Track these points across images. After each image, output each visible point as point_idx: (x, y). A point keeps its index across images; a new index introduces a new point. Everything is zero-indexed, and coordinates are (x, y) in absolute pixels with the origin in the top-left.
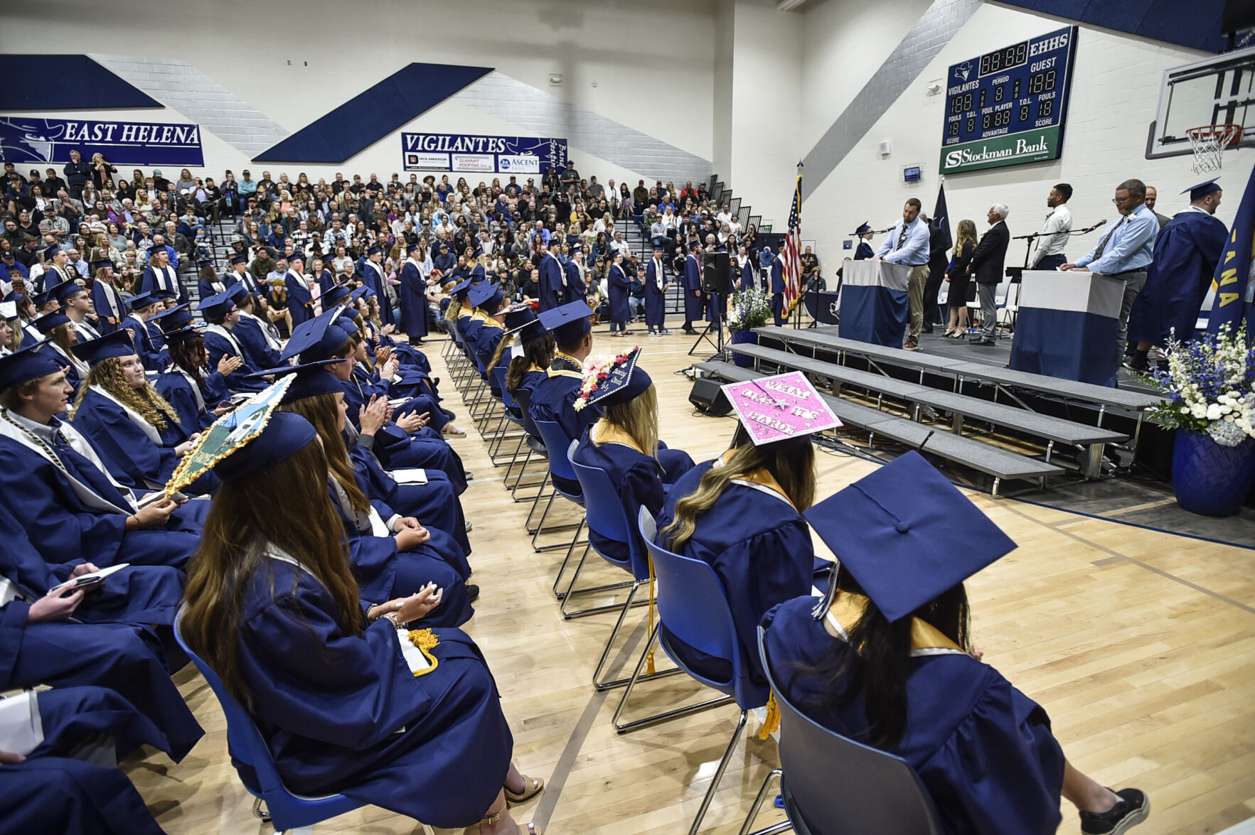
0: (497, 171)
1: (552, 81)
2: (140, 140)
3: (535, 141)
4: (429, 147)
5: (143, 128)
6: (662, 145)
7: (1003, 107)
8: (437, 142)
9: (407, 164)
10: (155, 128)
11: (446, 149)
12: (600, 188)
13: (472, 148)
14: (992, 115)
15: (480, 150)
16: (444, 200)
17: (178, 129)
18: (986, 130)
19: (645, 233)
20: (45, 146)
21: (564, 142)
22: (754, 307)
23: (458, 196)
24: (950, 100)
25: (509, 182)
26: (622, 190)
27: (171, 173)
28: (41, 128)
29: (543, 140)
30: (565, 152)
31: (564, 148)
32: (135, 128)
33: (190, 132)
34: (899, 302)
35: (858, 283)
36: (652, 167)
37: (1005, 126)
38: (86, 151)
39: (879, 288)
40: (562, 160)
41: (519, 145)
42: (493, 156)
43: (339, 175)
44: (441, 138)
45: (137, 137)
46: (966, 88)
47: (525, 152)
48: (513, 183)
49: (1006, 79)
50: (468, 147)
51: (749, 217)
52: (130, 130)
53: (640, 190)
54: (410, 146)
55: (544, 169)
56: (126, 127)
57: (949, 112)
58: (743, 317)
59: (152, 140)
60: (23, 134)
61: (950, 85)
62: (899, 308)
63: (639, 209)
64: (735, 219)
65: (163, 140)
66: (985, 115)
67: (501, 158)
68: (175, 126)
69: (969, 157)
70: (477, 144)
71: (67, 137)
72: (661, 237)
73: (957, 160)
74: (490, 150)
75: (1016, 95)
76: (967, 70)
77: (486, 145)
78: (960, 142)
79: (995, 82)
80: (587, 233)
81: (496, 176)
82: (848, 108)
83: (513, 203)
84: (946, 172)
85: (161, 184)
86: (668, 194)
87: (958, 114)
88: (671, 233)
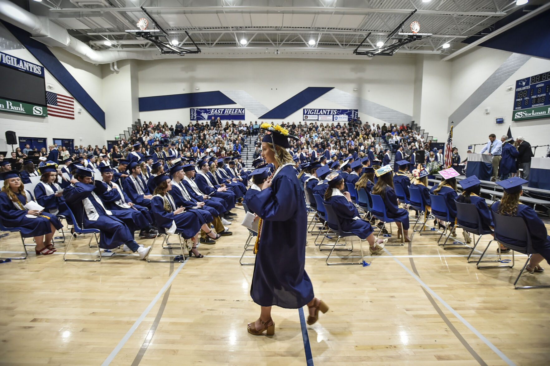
0: (333, 120)
1: (354, 90)
2: (229, 113)
3: (347, 110)
4: (312, 113)
5: (230, 110)
6: (393, 111)
7: (541, 95)
8: (314, 111)
9: (304, 119)
10: (233, 110)
11: (317, 114)
12: (369, 126)
13: (325, 113)
14: (536, 99)
15: (328, 114)
16: (316, 130)
17: (239, 110)
18: (533, 104)
19: (386, 142)
20: (205, 116)
21: (357, 111)
22: (434, 168)
23: (321, 129)
24: (517, 93)
25: (337, 124)
26: (377, 126)
27: (236, 122)
28: (206, 111)
29: (350, 110)
30: (357, 114)
31: (357, 112)
32: (228, 110)
33: (242, 110)
34: (489, 167)
35: (473, 160)
36: (389, 118)
37: (542, 103)
38: (216, 116)
39: (481, 162)
40: (356, 117)
41: (341, 112)
42: (332, 116)
43: (283, 122)
44: (316, 110)
45: (228, 112)
46: (524, 88)
47: (343, 114)
48: (339, 125)
49: (543, 85)
50: (324, 113)
51: (428, 137)
52: (227, 110)
53: (384, 127)
54: (306, 113)
55: (349, 120)
56: (226, 110)
57: (516, 97)
58: (430, 171)
59: (232, 113)
60: (201, 112)
61: (517, 87)
62: (489, 169)
63: (383, 134)
64: (422, 137)
65: (235, 113)
66: (533, 98)
67: (335, 116)
68: (238, 109)
69: (526, 114)
70: (327, 112)
71: (211, 113)
72: (393, 144)
73: (520, 115)
74: (331, 114)
75: (547, 91)
76: (525, 82)
77: (330, 112)
78: (522, 108)
79: (537, 86)
80: (366, 142)
81: (333, 122)
82: (471, 96)
83: (339, 131)
84: (514, 120)
85: (234, 125)
86: (395, 128)
87: (521, 98)
88: (397, 142)
